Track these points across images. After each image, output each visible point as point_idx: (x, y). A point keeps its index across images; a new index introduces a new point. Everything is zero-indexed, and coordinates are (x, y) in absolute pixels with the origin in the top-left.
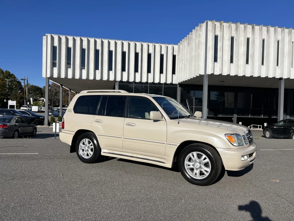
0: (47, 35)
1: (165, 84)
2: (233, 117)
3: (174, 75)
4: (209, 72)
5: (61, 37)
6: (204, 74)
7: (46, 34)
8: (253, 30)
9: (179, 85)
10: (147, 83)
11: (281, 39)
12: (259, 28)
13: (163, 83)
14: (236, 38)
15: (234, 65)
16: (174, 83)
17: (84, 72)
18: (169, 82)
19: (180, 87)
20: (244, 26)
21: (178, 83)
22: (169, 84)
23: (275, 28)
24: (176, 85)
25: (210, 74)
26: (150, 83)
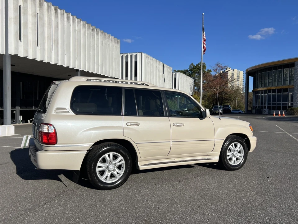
2: (15, 110)
4: (12, 52)
6: (4, 53)
8: (55, 13)
11: (78, 30)
12: (61, 13)
14: (40, 16)
15: (39, 48)
20: (48, 4)
23: (73, 17)
25: (13, 54)
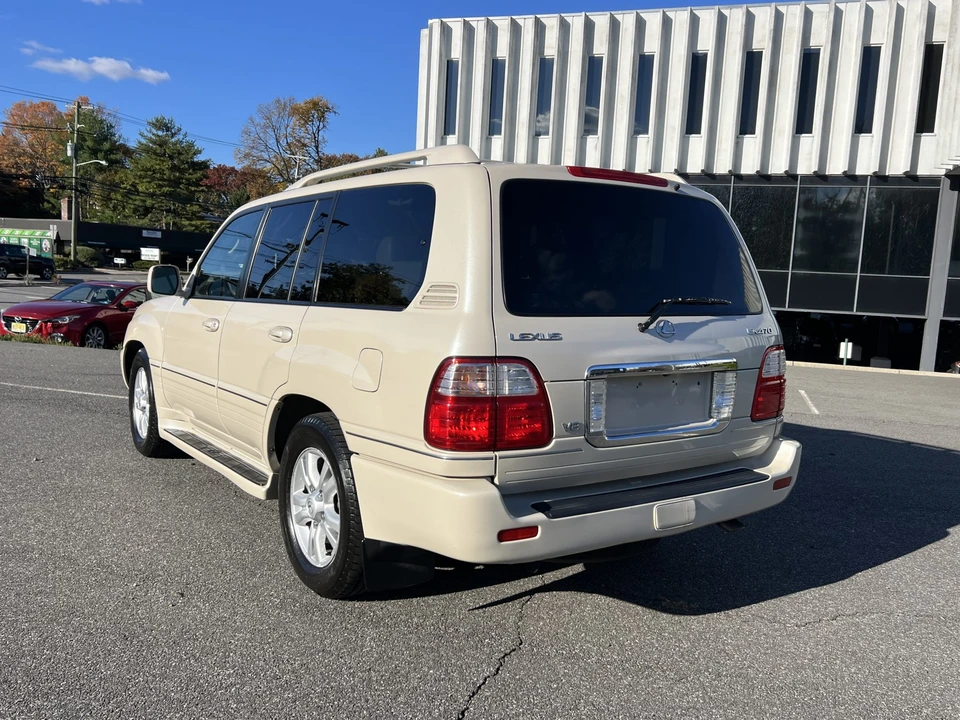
0: (432, 24)
1: (880, 178)
3: (925, 138)
5: (474, 24)
7: (430, 21)
9: (948, 182)
10: (791, 176)
13: (870, 172)
16: (922, 171)
17: (545, 144)
18: (898, 166)
19: (952, 188)
21: (943, 172)
22: (897, 179)
24: (934, 181)
26: (806, 178)
